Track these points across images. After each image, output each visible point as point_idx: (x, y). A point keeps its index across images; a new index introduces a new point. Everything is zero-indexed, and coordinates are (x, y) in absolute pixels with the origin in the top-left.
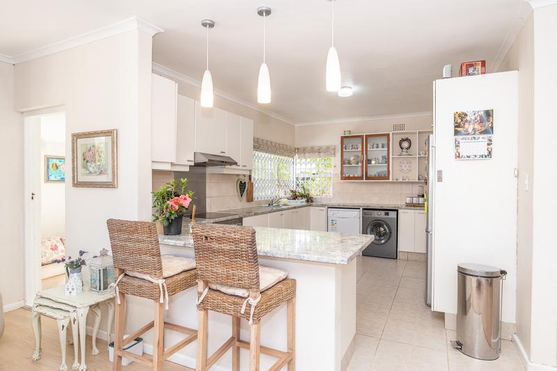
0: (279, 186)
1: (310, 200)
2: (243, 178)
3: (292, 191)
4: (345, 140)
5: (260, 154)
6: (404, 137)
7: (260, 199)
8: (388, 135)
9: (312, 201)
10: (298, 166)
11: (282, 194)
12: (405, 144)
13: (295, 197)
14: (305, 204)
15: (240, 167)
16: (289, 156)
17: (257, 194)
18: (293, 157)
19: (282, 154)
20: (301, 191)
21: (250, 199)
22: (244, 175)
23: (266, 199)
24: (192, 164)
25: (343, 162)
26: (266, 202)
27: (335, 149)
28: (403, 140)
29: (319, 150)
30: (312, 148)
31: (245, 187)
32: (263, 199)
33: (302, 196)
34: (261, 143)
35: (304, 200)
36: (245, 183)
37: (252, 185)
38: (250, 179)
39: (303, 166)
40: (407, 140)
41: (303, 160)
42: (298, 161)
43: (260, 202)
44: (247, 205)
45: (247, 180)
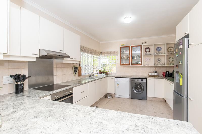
0: (94, 68)
1: (107, 74)
2: (76, 65)
3: (99, 70)
4: (122, 49)
5: (85, 54)
6: (147, 47)
7: (85, 75)
8: (141, 46)
9: (108, 74)
10: (102, 60)
11: (95, 72)
12: (148, 50)
13: (101, 73)
14: (105, 76)
15: (73, 59)
16: (98, 55)
17: (83, 72)
18: (99, 56)
19: (95, 54)
20: (103, 70)
21: (80, 75)
22: (77, 64)
23: (88, 74)
24: (38, 56)
25: (121, 58)
26: (88, 75)
27: (117, 52)
28: (147, 48)
29: (110, 53)
30: (108, 52)
31: (77, 69)
32: (86, 74)
33: (104, 72)
34: (85, 49)
35: (105, 74)
36: (77, 67)
37: (81, 68)
38: (80, 65)
39: (104, 59)
40: (148, 48)
41: (104, 57)
42: (102, 57)
43: (85, 76)
44: (78, 78)
45: (78, 66)
